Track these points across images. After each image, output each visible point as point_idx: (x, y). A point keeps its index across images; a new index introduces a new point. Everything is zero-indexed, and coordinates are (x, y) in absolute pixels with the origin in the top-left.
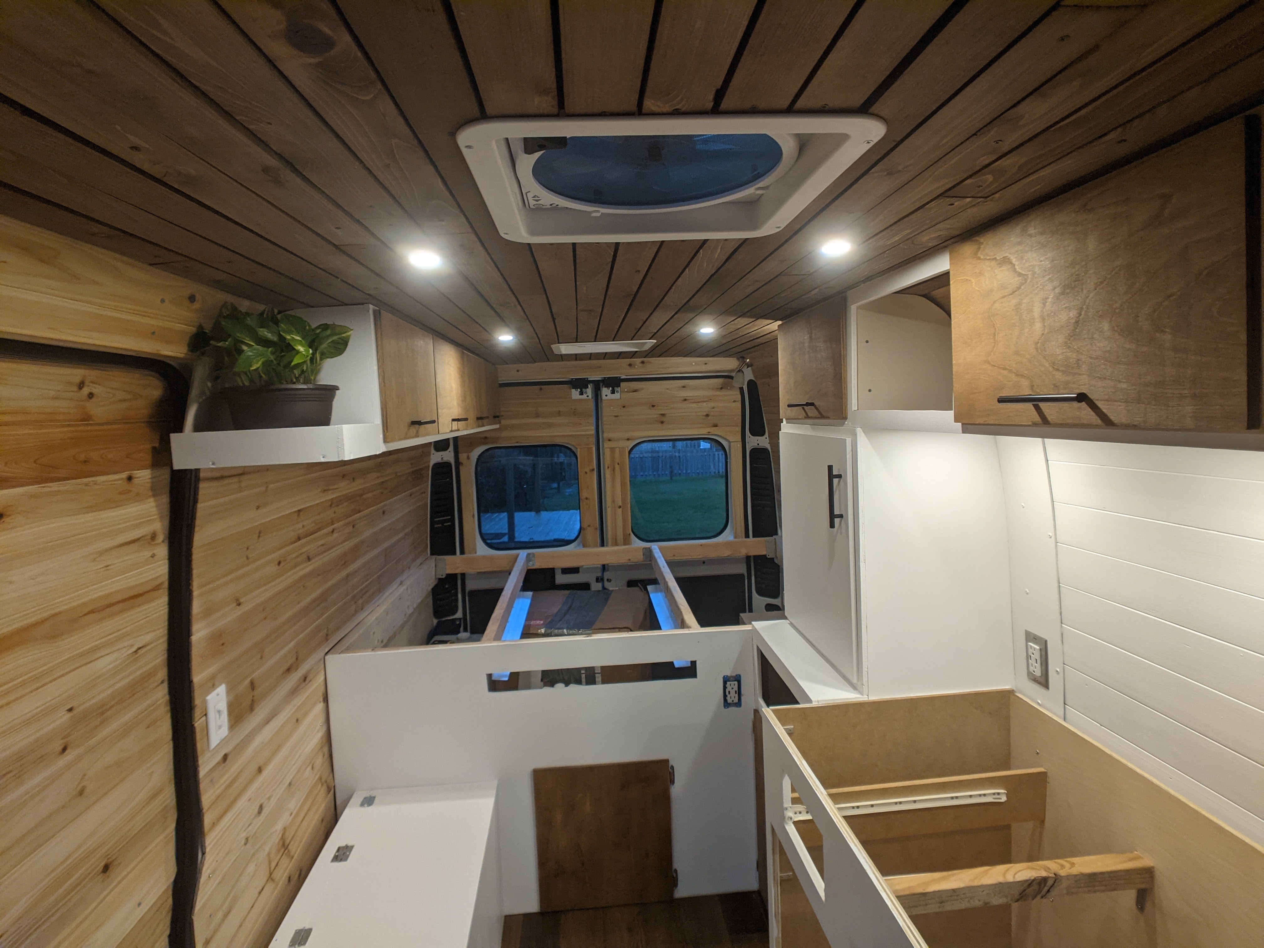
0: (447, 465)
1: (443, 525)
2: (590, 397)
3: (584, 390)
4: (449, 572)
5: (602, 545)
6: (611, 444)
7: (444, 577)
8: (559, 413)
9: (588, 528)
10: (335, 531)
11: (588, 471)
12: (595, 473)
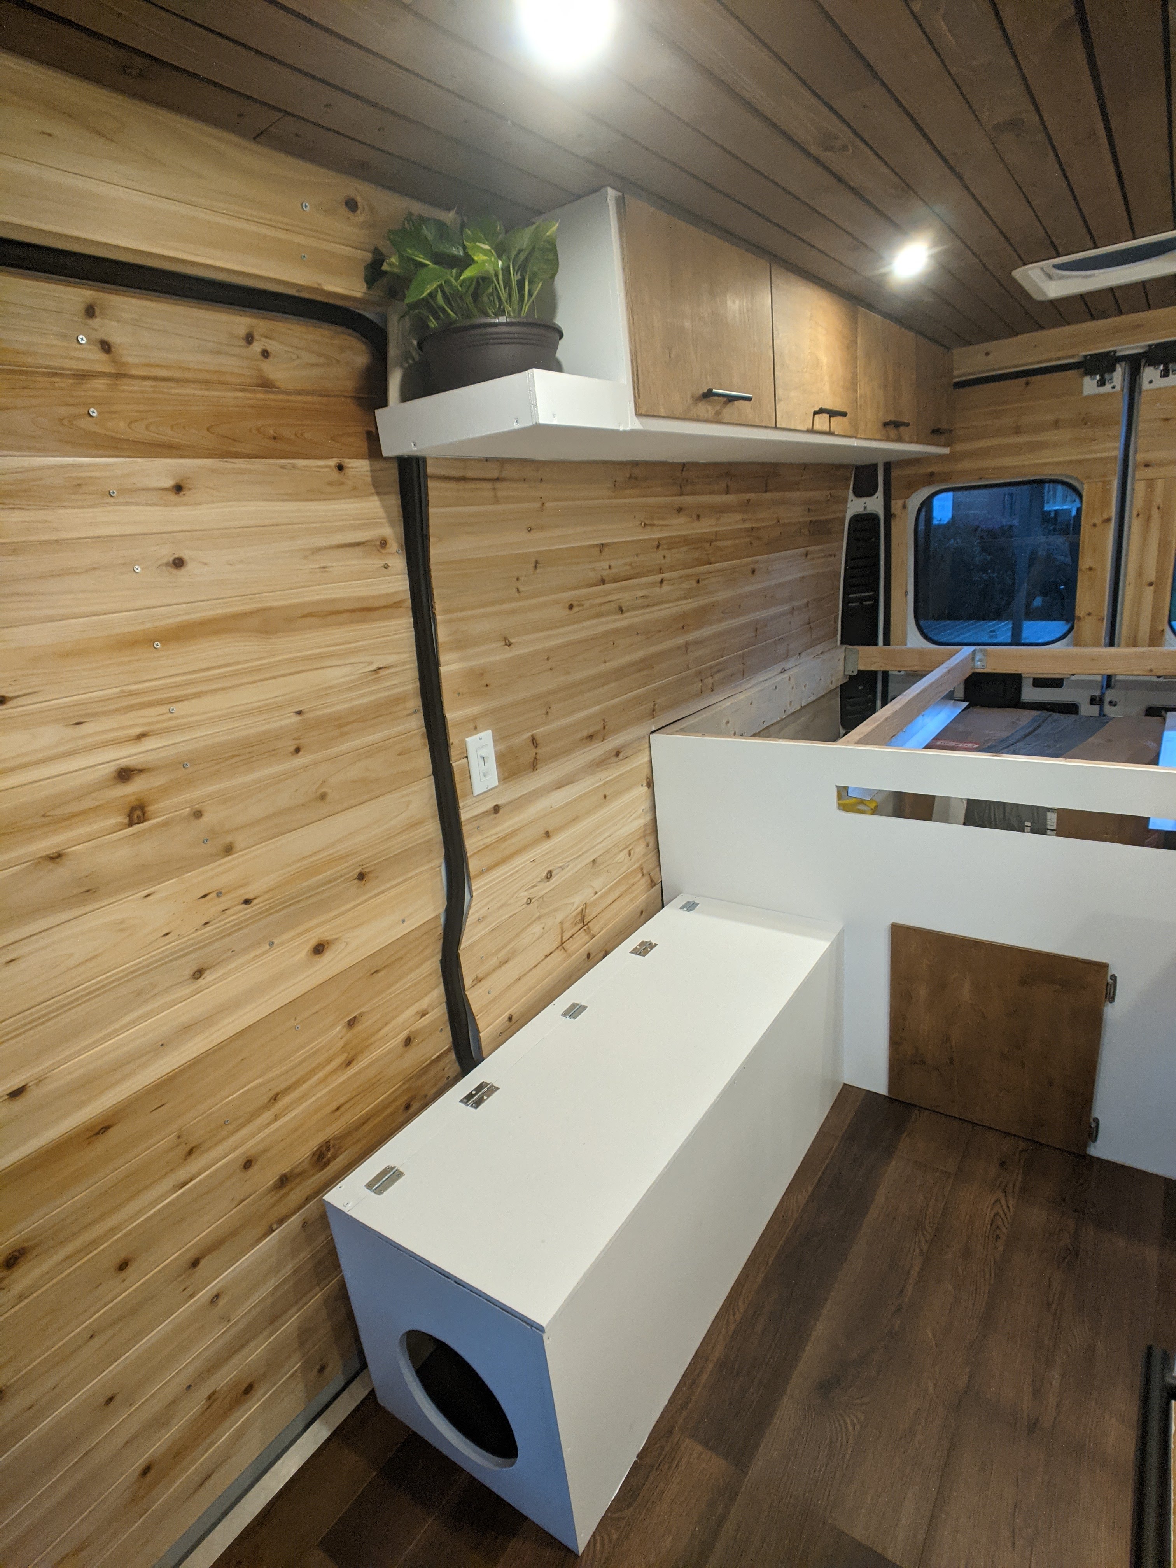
0: (872, 518)
1: (861, 603)
2: (1118, 388)
3: (1107, 376)
4: (862, 668)
5: (1111, 644)
6: (1149, 473)
7: (855, 673)
8: (1057, 424)
9: (1087, 617)
10: (665, 583)
11: (1098, 521)
12: (1112, 527)
